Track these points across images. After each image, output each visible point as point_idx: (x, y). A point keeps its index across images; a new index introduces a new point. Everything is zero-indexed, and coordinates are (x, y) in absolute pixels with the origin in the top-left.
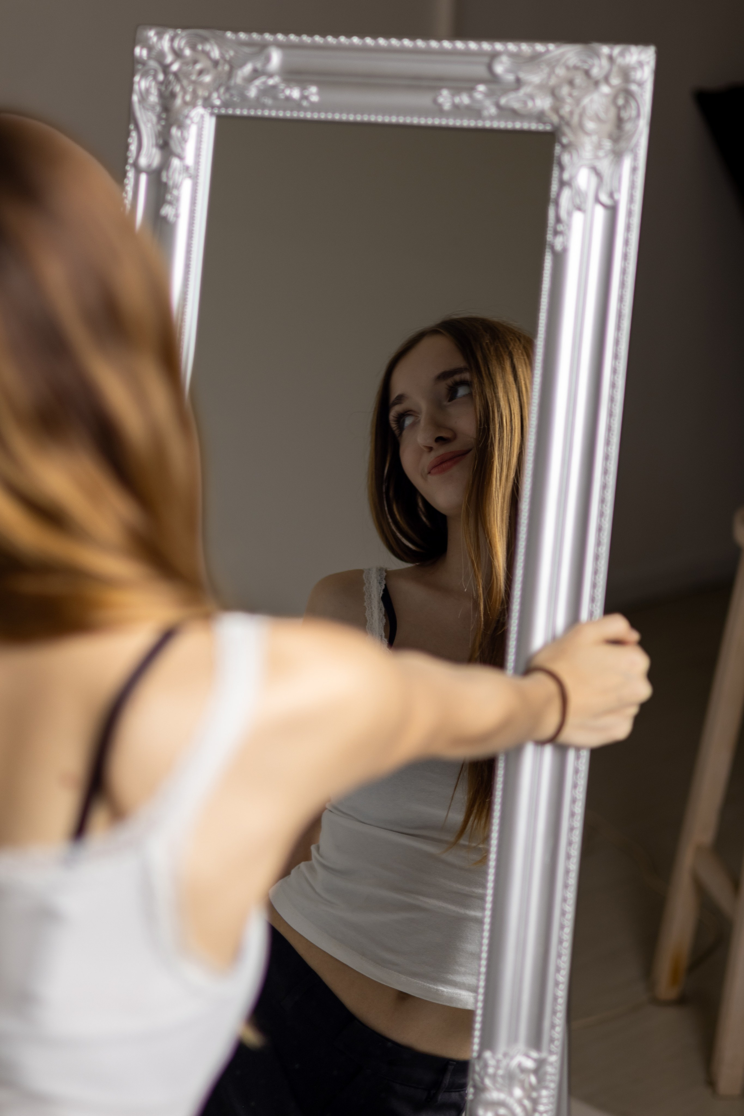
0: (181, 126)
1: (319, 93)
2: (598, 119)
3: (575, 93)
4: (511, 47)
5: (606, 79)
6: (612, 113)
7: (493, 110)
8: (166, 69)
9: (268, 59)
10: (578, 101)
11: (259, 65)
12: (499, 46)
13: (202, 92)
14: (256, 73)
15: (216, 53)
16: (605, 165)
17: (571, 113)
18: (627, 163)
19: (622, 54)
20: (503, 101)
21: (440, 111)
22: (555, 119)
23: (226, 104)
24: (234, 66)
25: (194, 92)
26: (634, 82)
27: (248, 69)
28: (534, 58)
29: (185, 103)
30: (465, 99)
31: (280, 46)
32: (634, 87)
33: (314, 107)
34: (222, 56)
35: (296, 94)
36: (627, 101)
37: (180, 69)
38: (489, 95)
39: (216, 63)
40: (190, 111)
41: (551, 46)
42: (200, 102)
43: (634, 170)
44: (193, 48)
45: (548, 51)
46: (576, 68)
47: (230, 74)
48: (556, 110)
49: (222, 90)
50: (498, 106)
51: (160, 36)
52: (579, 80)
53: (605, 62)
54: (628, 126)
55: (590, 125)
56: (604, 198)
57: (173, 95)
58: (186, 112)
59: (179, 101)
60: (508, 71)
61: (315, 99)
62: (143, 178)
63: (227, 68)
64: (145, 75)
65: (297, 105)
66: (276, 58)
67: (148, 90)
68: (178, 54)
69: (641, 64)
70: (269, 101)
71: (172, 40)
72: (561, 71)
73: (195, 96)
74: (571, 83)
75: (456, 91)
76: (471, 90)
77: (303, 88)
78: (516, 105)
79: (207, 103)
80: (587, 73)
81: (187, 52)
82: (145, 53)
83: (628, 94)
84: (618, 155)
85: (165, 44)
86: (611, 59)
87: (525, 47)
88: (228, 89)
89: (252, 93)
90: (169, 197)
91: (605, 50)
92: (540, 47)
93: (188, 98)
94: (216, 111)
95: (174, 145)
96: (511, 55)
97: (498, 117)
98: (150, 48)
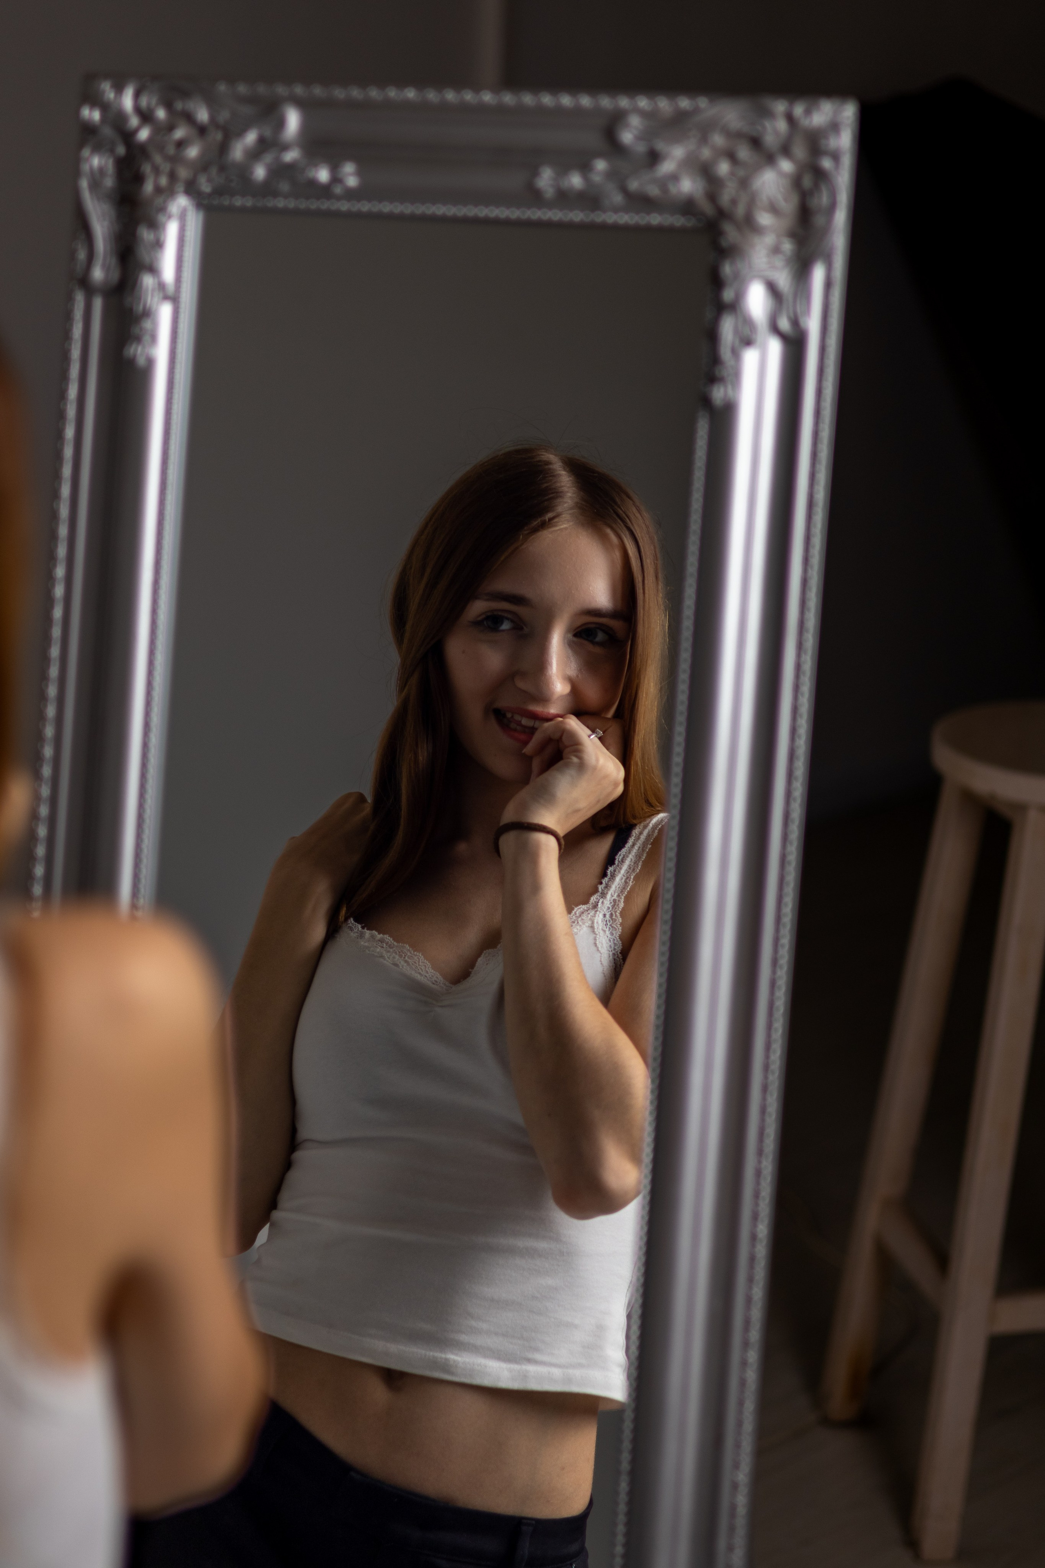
0: (155, 226)
1: (359, 173)
2: (774, 209)
3: (741, 173)
4: (643, 102)
5: (786, 150)
6: (795, 200)
7: (618, 198)
8: (128, 136)
9: (281, 123)
10: (744, 183)
11: (268, 133)
12: (624, 102)
13: (183, 173)
14: (264, 145)
15: (203, 115)
16: (783, 279)
17: (734, 202)
18: (818, 275)
19: (808, 112)
20: (634, 185)
21: (535, 197)
22: (707, 209)
23: (219, 192)
24: (230, 133)
26: (826, 153)
27: (251, 137)
28: (678, 120)
29: (158, 190)
30: (576, 181)
31: (298, 102)
32: (827, 163)
33: (351, 195)
34: (212, 118)
35: (323, 175)
36: (816, 186)
37: (151, 139)
38: (612, 175)
39: (202, 130)
40: (165, 202)
41: (703, 102)
42: (180, 187)
43: (828, 285)
44: (168, 106)
45: (696, 110)
46: (738, 135)
47: (224, 148)
48: (712, 197)
49: (214, 171)
50: (624, 190)
51: (119, 89)
52: (744, 153)
53: (782, 125)
54: (819, 220)
55: (765, 219)
56: (784, 324)
57: (139, 179)
58: (159, 201)
59: (149, 187)
60: (638, 138)
61: (352, 182)
62: (98, 304)
63: (219, 136)
64: (97, 148)
65: (325, 191)
66: (293, 120)
67: (102, 171)
68: (146, 117)
69: (835, 127)
70: (285, 186)
71: (137, 95)
72: (718, 140)
73: (173, 177)
74: (731, 156)
75: (563, 168)
76: (585, 168)
77: (334, 169)
78: (654, 191)
79: (191, 190)
80: (756, 142)
81: (161, 114)
82: (96, 115)
83: (820, 175)
84: (803, 265)
85: (127, 102)
86: (790, 118)
87: (664, 104)
88: (222, 168)
89: (260, 172)
90: (136, 330)
91: (780, 107)
92: (684, 103)
93: (163, 181)
94: (205, 202)
95: (143, 254)
96: (643, 114)
97: (625, 209)
98: (105, 107)
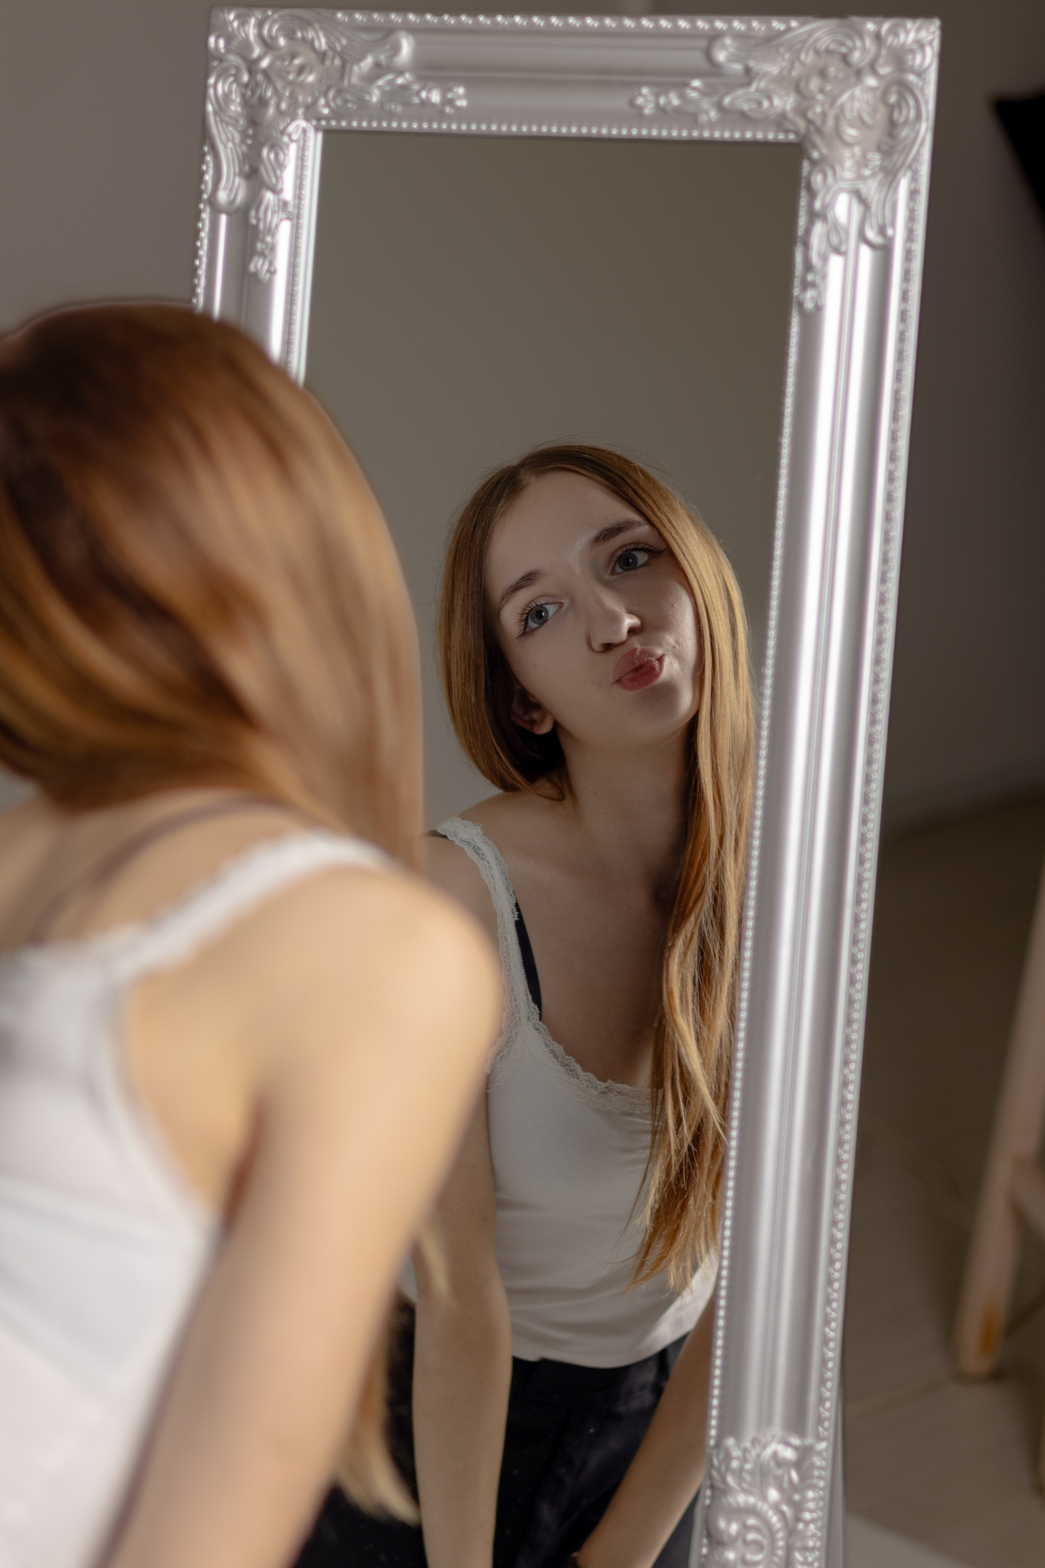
0: (276, 146)
1: (466, 96)
2: (860, 123)
3: (828, 88)
4: (738, 24)
5: (872, 68)
6: (882, 114)
7: (713, 114)
8: (252, 66)
9: (396, 49)
10: (833, 99)
11: (383, 58)
12: (720, 24)
13: (303, 97)
14: (379, 70)
15: (322, 43)
16: (872, 188)
17: (824, 115)
18: (904, 186)
19: (893, 31)
20: (727, 101)
21: (639, 116)
22: (802, 124)
23: (336, 114)
24: (347, 61)
25: (293, 97)
26: (912, 70)
27: (369, 61)
28: (771, 39)
29: (280, 113)
30: (674, 100)
31: (411, 30)
32: (911, 78)
33: (462, 115)
34: (331, 47)
35: (435, 97)
36: (901, 97)
37: (271, 65)
38: (707, 92)
39: (322, 56)
40: (287, 125)
41: (794, 22)
42: (301, 112)
43: (913, 194)
44: (290, 36)
45: (789, 29)
46: (828, 51)
47: (343, 71)
48: (802, 111)
49: (331, 94)
50: (720, 108)
51: (243, 19)
52: (834, 68)
53: (869, 43)
54: (904, 133)
55: (851, 132)
56: (871, 234)
57: (263, 103)
58: (281, 125)
59: (271, 111)
60: (732, 59)
61: (462, 103)
62: (223, 219)
63: (337, 62)
64: (223, 75)
65: (438, 113)
66: (406, 47)
67: (227, 96)
68: (268, 45)
69: (920, 45)
70: (397, 108)
71: (260, 25)
72: (807, 58)
73: (293, 102)
74: (823, 74)
75: (661, 88)
76: (682, 86)
77: (445, 90)
78: (746, 106)
79: (311, 113)
80: (845, 59)
81: (282, 42)
82: (222, 43)
83: (904, 88)
84: (890, 175)
85: (251, 31)
86: (878, 37)
87: (757, 24)
88: (339, 92)
89: (375, 97)
90: (260, 246)
91: (870, 26)
92: (777, 24)
93: (283, 106)
94: (323, 124)
95: (266, 173)
96: (738, 36)
97: (721, 124)
98: (229, 38)
